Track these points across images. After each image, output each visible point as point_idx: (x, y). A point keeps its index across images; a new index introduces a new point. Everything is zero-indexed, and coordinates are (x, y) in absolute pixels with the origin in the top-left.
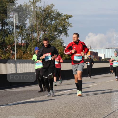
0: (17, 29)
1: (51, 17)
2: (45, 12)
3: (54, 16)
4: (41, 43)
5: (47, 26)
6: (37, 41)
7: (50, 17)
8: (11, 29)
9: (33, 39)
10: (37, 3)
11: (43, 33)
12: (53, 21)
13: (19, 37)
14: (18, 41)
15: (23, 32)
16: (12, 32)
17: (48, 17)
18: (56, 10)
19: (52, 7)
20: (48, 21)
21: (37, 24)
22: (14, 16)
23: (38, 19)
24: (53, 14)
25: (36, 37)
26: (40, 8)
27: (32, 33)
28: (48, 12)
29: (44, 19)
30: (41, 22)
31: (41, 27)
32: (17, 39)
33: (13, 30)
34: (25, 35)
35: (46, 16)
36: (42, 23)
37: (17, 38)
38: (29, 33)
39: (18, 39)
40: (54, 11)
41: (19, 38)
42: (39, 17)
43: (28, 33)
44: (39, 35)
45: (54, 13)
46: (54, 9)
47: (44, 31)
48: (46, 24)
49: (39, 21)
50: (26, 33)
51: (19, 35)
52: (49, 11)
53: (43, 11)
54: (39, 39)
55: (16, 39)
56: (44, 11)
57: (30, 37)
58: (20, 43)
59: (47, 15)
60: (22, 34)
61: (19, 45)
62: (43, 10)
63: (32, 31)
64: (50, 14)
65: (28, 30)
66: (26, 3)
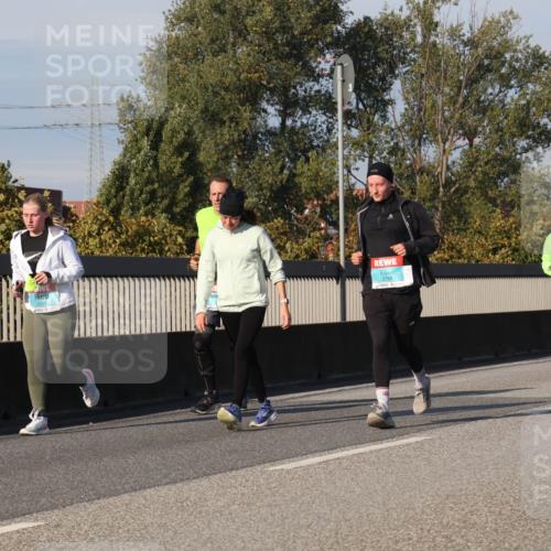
0: (349, 127)
1: (503, 71)
2: (477, 47)
3: (517, 65)
4: (453, 189)
5: (483, 109)
6: (436, 178)
7: (498, 70)
8: (324, 126)
9: (422, 171)
10: (439, 8)
11: (467, 141)
12: (511, 87)
13: (359, 164)
14: (353, 180)
15: (374, 140)
16: (328, 141)
17: (489, 70)
18: (528, 38)
19: (508, 25)
20: (490, 90)
21: (440, 103)
22: (339, 68)
23: (442, 81)
24: (512, 57)
25: (431, 160)
26: (454, 33)
27: (416, 142)
28: (491, 48)
29: (472, 81)
30: (458, 94)
31: (457, 116)
32: (349, 171)
33: (329, 130)
34: (385, 154)
35: (480, 66)
36: (461, 100)
37: (347, 168)
38: (402, 145)
39: (353, 172)
40: (518, 42)
41: (357, 169)
42: (445, 71)
43: (397, 144)
44: (444, 151)
45: (515, 51)
46: (515, 33)
47: (470, 135)
48: (478, 101)
49: (447, 90)
50: (386, 146)
51: (358, 152)
52: (495, 43)
53: (466, 44)
54: (448, 168)
55: (346, 172)
56: (472, 43)
57: (408, 162)
58: (359, 187)
59: (486, 62)
60: (373, 147)
61: (357, 198)
62: (465, 38)
63: (414, 137)
64: (499, 55)
65: (399, 129)
66: (389, 12)
